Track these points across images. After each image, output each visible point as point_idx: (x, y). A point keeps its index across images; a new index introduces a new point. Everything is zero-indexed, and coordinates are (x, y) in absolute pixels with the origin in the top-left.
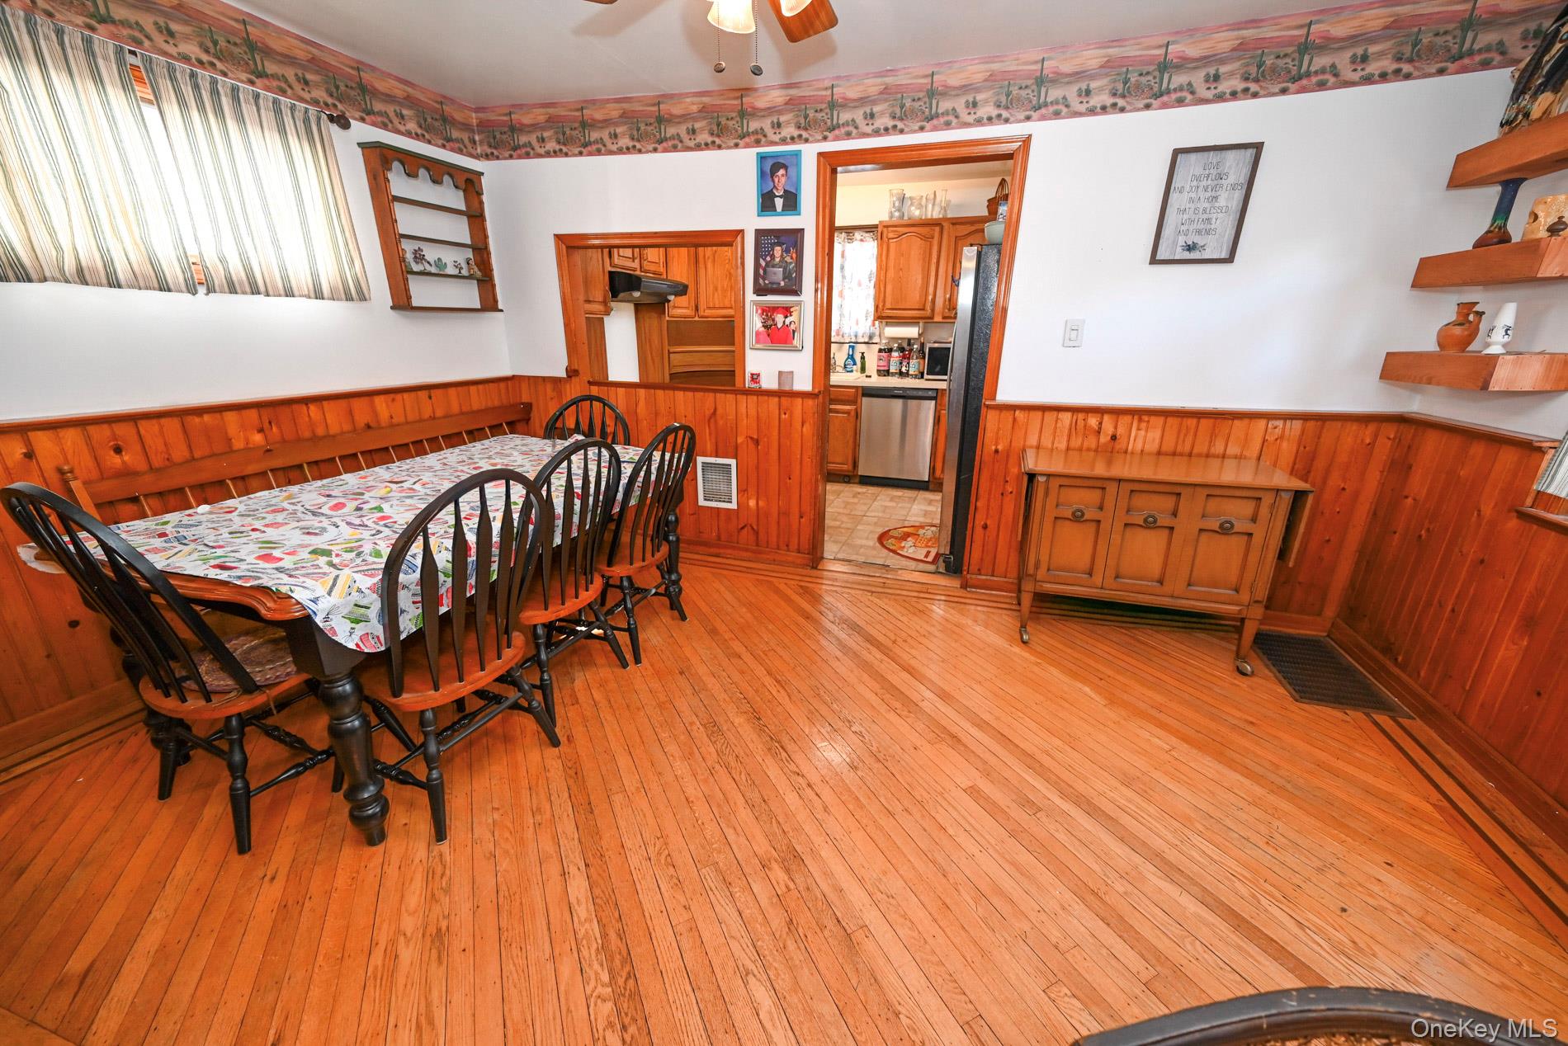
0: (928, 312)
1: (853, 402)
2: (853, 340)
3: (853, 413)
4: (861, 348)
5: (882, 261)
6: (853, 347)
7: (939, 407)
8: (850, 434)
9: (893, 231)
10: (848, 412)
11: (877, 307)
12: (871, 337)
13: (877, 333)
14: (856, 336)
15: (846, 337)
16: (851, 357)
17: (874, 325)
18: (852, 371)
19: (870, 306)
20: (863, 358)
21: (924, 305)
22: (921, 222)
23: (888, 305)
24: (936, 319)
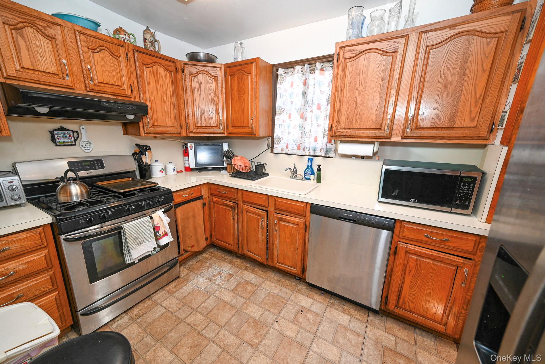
0: (386, 133)
1: (303, 215)
2: (312, 154)
3: (302, 226)
4: (317, 161)
5: (337, 82)
6: (312, 160)
7: (395, 238)
8: (298, 244)
9: (349, 51)
10: (297, 224)
11: (331, 127)
12: (327, 151)
13: (333, 149)
14: (314, 151)
15: (307, 150)
16: (310, 167)
17: (330, 142)
18: (310, 179)
19: (326, 126)
20: (319, 169)
21: (381, 125)
22: (383, 37)
23: (342, 125)
24: (394, 139)
